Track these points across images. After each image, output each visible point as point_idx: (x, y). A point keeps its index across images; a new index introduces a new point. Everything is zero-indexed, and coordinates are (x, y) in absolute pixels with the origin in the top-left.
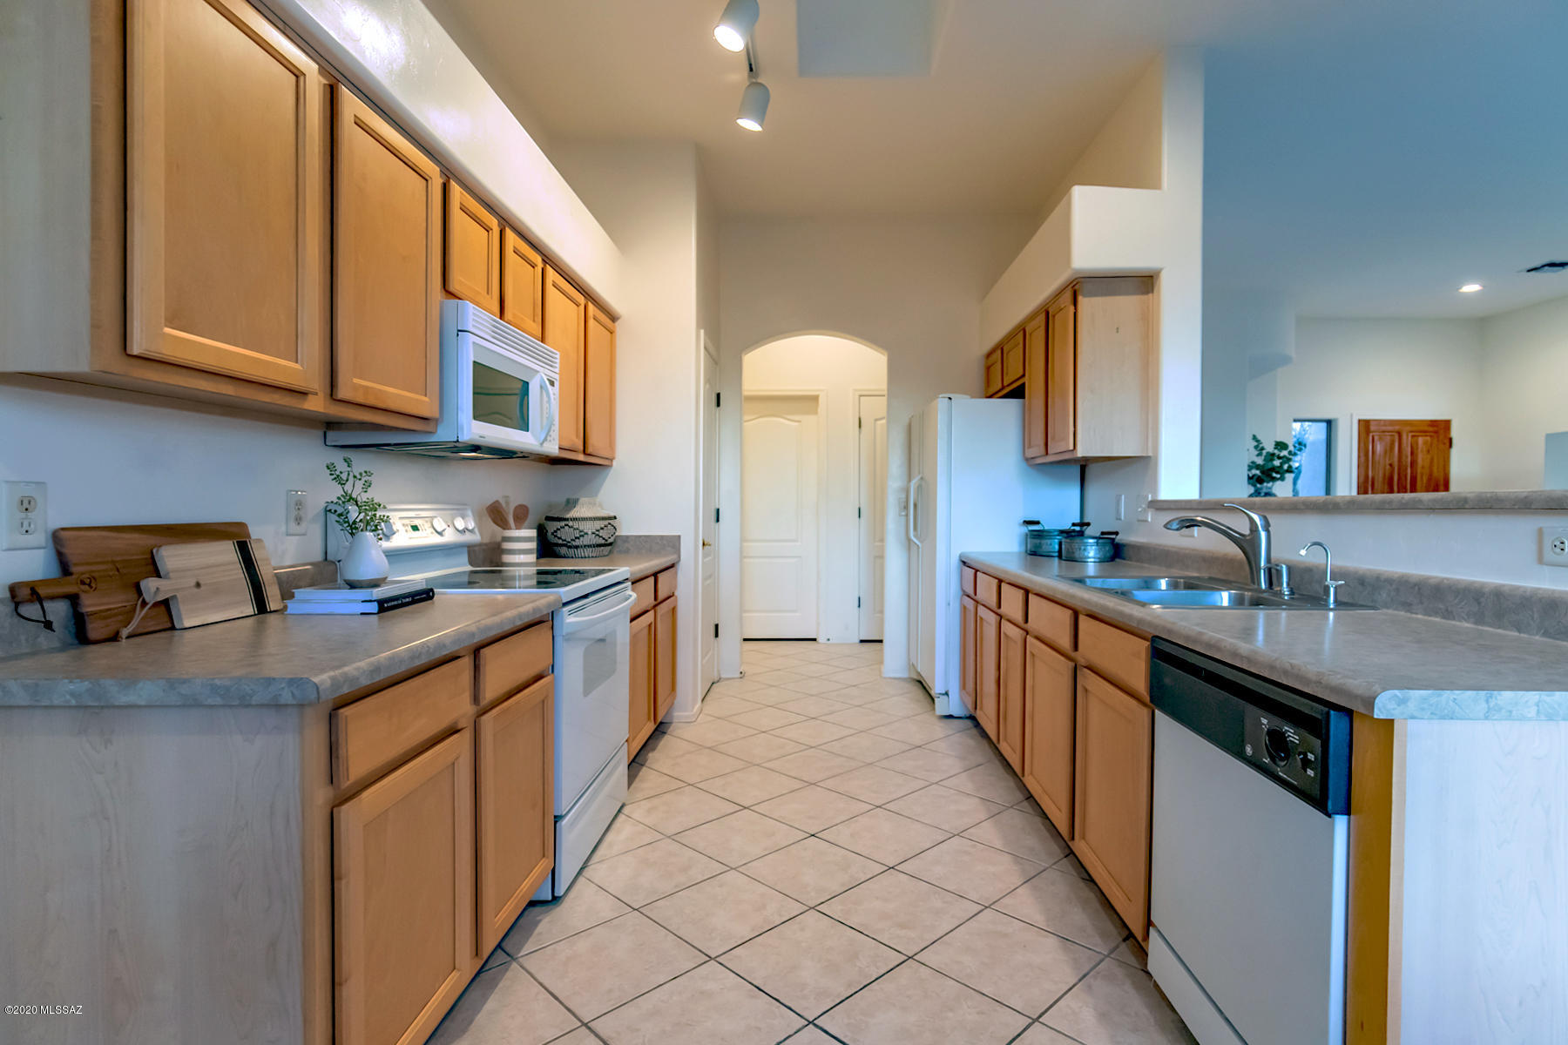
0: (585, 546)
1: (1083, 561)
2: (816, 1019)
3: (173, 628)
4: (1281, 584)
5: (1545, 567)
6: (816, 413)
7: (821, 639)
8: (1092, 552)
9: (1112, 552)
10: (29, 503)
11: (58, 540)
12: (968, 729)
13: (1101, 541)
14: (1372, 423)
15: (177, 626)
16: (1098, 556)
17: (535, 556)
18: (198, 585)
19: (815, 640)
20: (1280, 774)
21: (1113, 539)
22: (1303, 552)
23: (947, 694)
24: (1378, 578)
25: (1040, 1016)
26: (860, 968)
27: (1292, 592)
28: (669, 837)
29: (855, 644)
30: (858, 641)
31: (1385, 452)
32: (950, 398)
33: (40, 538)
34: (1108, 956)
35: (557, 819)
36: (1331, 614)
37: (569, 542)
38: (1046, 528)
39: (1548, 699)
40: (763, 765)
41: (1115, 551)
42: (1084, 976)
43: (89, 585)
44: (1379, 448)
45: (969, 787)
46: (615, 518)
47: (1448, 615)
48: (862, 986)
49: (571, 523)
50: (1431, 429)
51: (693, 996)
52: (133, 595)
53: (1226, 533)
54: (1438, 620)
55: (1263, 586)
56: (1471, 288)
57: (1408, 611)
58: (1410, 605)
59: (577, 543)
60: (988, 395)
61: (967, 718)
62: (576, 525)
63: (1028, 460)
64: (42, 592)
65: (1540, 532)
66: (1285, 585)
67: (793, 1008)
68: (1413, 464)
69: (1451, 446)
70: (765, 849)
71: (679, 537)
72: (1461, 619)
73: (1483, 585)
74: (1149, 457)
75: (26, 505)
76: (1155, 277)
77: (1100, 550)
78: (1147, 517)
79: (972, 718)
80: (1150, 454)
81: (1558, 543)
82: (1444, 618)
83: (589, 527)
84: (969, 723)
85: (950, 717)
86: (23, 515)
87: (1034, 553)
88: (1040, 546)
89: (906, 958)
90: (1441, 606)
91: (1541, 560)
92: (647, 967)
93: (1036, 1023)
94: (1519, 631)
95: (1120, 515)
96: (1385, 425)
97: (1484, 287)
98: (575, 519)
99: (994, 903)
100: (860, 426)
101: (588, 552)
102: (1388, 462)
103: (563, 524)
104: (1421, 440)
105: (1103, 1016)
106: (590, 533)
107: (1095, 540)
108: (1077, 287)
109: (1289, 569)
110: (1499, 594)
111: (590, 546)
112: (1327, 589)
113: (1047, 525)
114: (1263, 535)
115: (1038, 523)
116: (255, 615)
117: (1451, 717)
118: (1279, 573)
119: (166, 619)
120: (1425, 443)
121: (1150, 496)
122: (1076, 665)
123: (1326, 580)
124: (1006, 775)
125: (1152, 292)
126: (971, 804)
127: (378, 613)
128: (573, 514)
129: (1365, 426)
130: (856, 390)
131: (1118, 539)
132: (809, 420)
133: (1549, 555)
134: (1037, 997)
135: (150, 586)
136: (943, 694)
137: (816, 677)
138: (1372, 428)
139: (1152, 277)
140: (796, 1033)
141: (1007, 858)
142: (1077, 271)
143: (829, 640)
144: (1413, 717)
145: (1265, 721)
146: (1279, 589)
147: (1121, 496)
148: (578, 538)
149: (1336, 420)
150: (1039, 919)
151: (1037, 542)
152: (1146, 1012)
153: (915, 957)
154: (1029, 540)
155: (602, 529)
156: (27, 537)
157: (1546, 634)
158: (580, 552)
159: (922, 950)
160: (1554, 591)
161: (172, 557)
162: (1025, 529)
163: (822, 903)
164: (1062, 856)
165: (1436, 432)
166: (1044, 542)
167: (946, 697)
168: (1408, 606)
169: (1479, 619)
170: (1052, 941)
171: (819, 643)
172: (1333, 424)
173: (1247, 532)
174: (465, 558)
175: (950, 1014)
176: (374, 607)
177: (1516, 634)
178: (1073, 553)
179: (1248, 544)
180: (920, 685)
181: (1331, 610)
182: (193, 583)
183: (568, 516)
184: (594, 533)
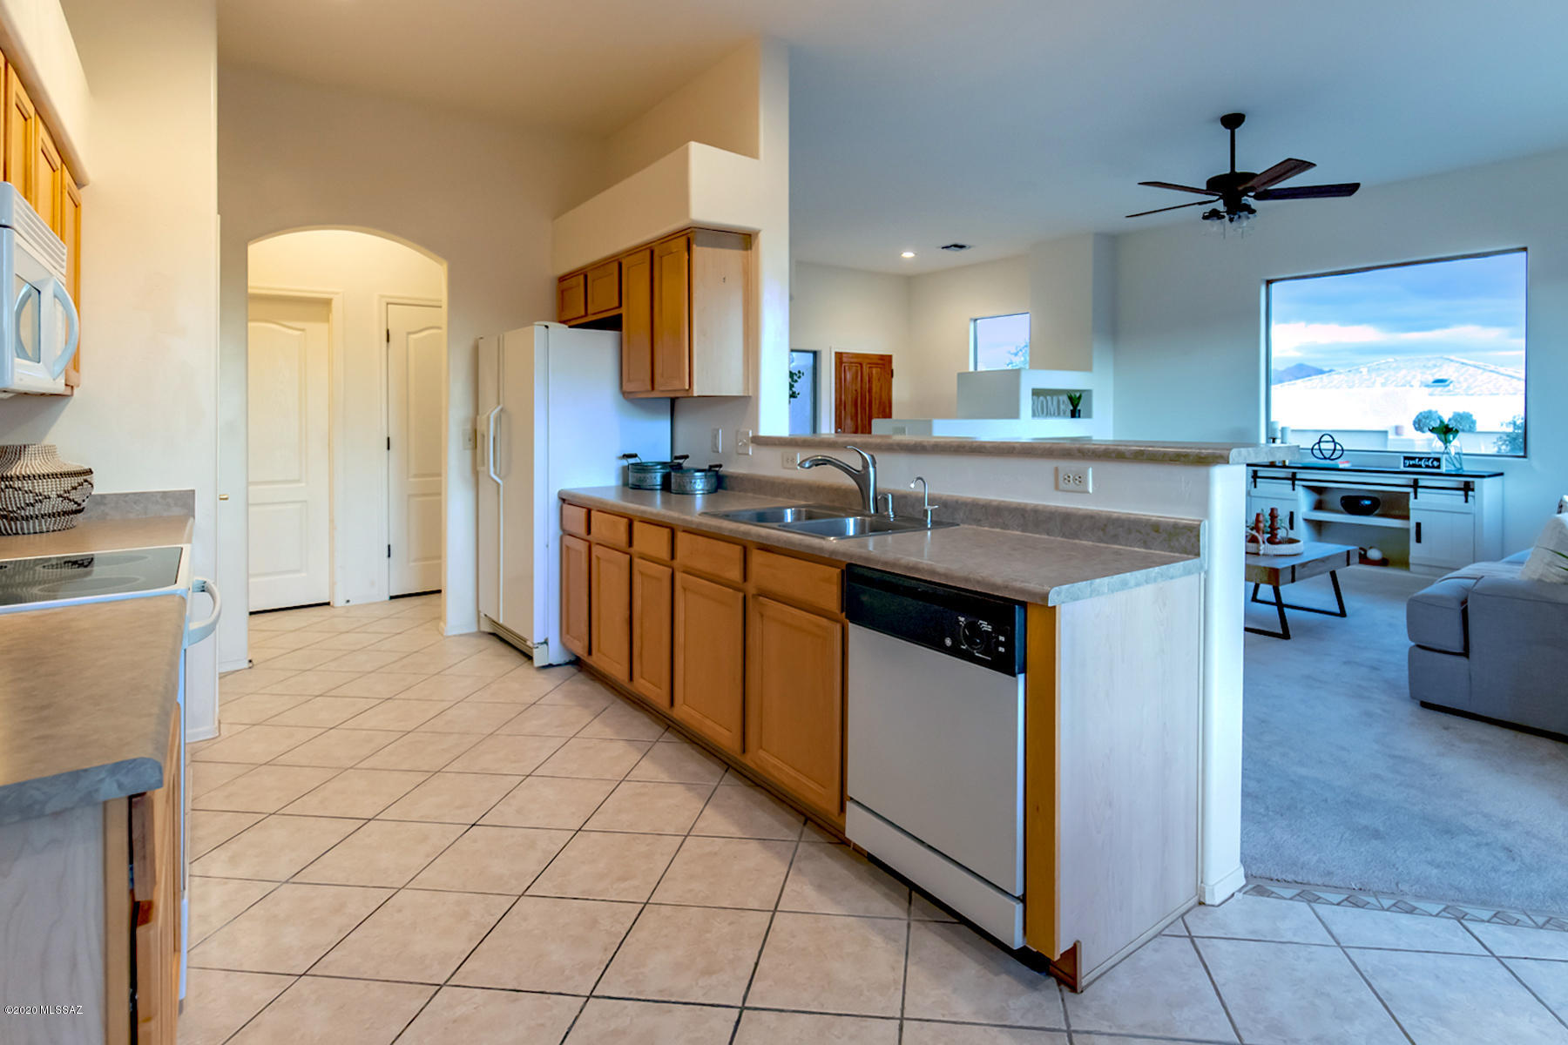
0: (43, 516)
1: (692, 494)
2: (592, 992)
4: (887, 510)
5: (1059, 493)
6: (327, 320)
7: (339, 602)
8: (699, 484)
9: (716, 484)
12: (574, 675)
13: (709, 474)
14: (844, 355)
16: (706, 488)
19: (328, 604)
20: (977, 654)
21: (717, 472)
22: (912, 486)
23: (546, 642)
24: (957, 502)
25: (776, 907)
26: (606, 930)
27: (895, 516)
28: (287, 882)
29: (385, 601)
30: (387, 598)
31: (853, 379)
32: (547, 327)
34: (800, 841)
36: (929, 533)
37: (13, 512)
38: (643, 461)
39: (1112, 580)
40: (359, 766)
41: (719, 481)
42: (791, 864)
44: (848, 376)
45: (608, 733)
46: (90, 472)
47: (1005, 527)
48: (618, 945)
49: (17, 484)
50: (880, 362)
51: (446, 1029)
53: (846, 469)
54: (998, 530)
55: (872, 511)
56: (908, 255)
57: (978, 525)
58: (980, 520)
59: (28, 512)
60: (564, 319)
61: (567, 664)
62: (27, 485)
63: (626, 394)
65: (1057, 469)
66: (890, 510)
67: (564, 992)
68: (870, 390)
69: (892, 376)
70: (428, 856)
71: (193, 491)
72: (1014, 529)
73: (1026, 504)
74: (749, 397)
76: (753, 237)
77: (708, 482)
78: (748, 450)
79: (577, 663)
80: (750, 394)
81: (1077, 478)
82: (1002, 528)
83: (49, 488)
84: (571, 669)
85: (550, 666)
87: (637, 487)
88: (644, 480)
89: (643, 905)
90: (1000, 520)
91: (1057, 488)
92: (367, 1026)
93: (777, 913)
94: (1048, 534)
95: (718, 448)
96: (852, 358)
97: (916, 254)
98: (24, 477)
99: (691, 829)
100: (388, 340)
102: (854, 388)
104: (874, 371)
105: (820, 888)
106: (53, 495)
107: (703, 474)
108: (690, 236)
109: (893, 496)
110: (1036, 511)
111: (51, 515)
112: (926, 511)
113: (645, 457)
114: (871, 469)
115: (635, 456)
117: (1077, 599)
118: (886, 500)
120: (877, 373)
121: (750, 432)
122: (745, 598)
123: (924, 505)
124: (636, 713)
125: (751, 248)
126: (619, 748)
128: (15, 470)
129: (839, 356)
130: (382, 297)
131: (723, 470)
132: (316, 329)
133: (1062, 485)
134: (766, 892)
136: (542, 643)
137: (359, 650)
138: (845, 360)
139: (750, 235)
140: (581, 1012)
141: (679, 789)
142: (693, 221)
143: (348, 601)
144: (1063, 602)
145: (962, 619)
146: (886, 513)
147: (718, 431)
148: (32, 505)
149: (820, 351)
150: (733, 830)
151: (635, 476)
152: (845, 872)
153: (650, 901)
154: (630, 474)
155: (75, 488)
157: (1064, 536)
159: (652, 894)
160: (1067, 508)
163: (529, 887)
164: (723, 772)
165: (883, 364)
166: (648, 475)
167: (545, 645)
168: (978, 522)
169: (1024, 528)
170: (753, 845)
171: (333, 607)
172: (818, 354)
173: (860, 468)
175: (708, 935)
177: (1046, 537)
178: (684, 486)
179: (861, 478)
180: (494, 638)
181: (929, 529)
183: (10, 473)
184: (59, 496)
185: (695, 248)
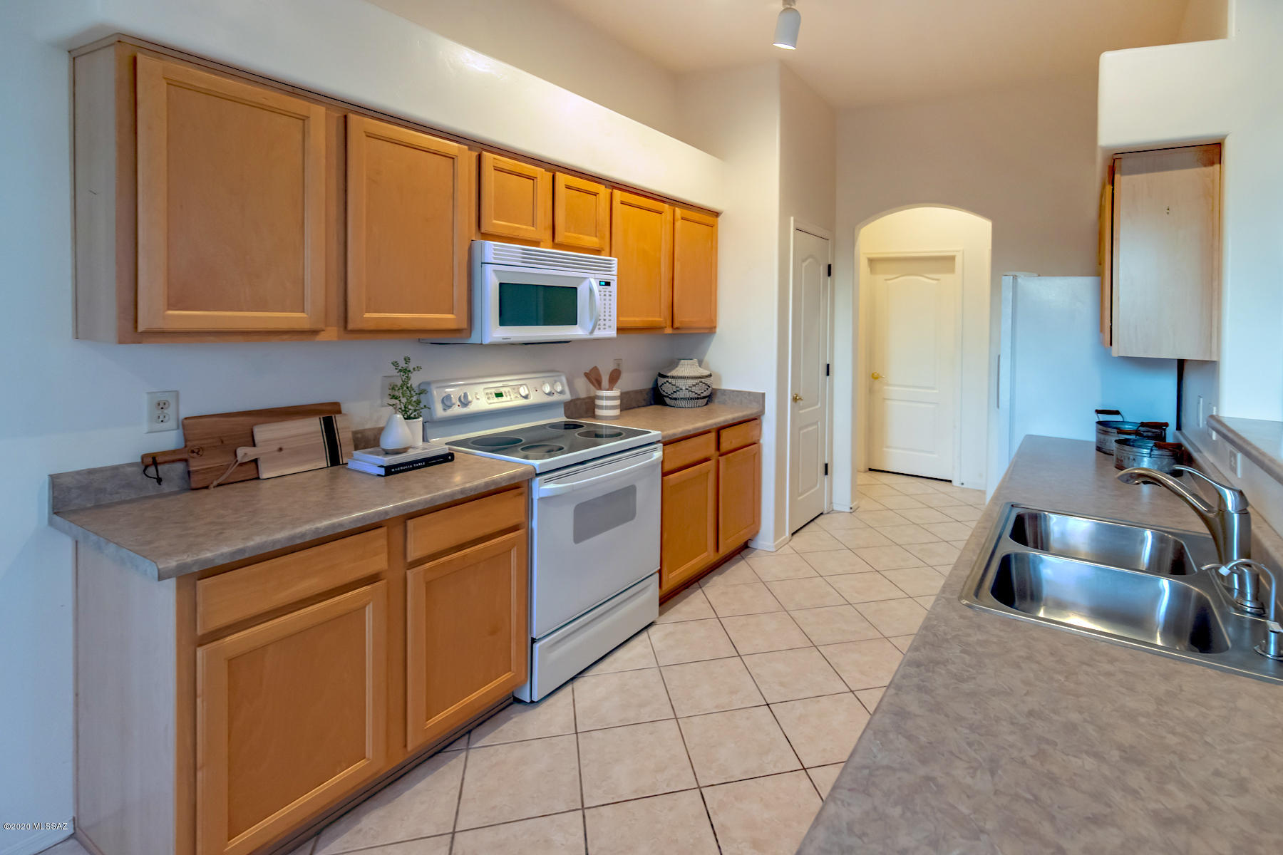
0: (681, 398)
3: (258, 478)
6: (952, 271)
7: (956, 483)
10: (165, 404)
11: (187, 425)
15: (261, 477)
17: (619, 410)
18: (281, 449)
19: (950, 481)
33: (171, 423)
35: (533, 641)
37: (671, 395)
38: (1121, 422)
40: (792, 612)
43: (198, 453)
46: (711, 376)
49: (670, 380)
51: (539, 840)
52: (231, 458)
59: (675, 396)
62: (673, 382)
64: (159, 460)
70: (719, 706)
71: (763, 393)
74: (1215, 362)
75: (162, 406)
76: (1222, 145)
80: (1214, 359)
83: (684, 384)
86: (160, 412)
98: (673, 377)
101: (683, 403)
103: (665, 380)
106: (684, 389)
108: (1113, 162)
111: (685, 399)
113: (1123, 418)
115: (1117, 413)
116: (328, 467)
119: (255, 472)
121: (1215, 408)
125: (1220, 161)
127: (385, 476)
128: (673, 373)
132: (944, 277)
135: (244, 453)
139: (1220, 144)
143: (963, 484)
147: (1200, 399)
148: (677, 392)
155: (696, 385)
156: (162, 424)
158: (679, 403)
161: (264, 433)
162: (1096, 418)
171: (953, 484)
174: (562, 410)
176: (382, 471)
182: (276, 448)
183: (669, 374)
184: (686, 389)
185: (1117, 176)
